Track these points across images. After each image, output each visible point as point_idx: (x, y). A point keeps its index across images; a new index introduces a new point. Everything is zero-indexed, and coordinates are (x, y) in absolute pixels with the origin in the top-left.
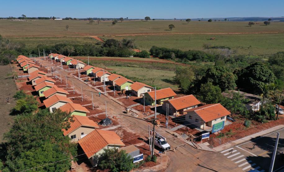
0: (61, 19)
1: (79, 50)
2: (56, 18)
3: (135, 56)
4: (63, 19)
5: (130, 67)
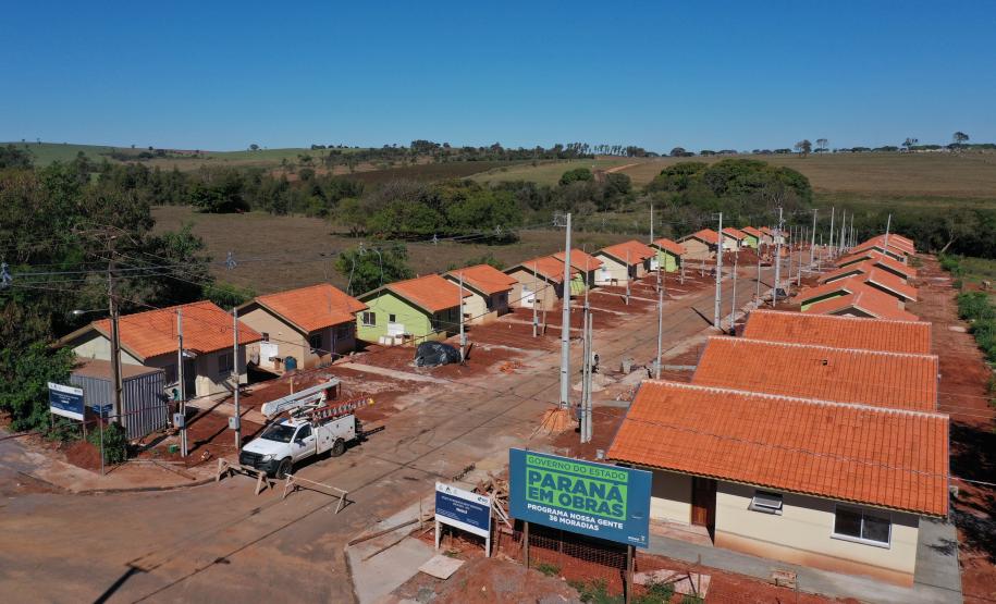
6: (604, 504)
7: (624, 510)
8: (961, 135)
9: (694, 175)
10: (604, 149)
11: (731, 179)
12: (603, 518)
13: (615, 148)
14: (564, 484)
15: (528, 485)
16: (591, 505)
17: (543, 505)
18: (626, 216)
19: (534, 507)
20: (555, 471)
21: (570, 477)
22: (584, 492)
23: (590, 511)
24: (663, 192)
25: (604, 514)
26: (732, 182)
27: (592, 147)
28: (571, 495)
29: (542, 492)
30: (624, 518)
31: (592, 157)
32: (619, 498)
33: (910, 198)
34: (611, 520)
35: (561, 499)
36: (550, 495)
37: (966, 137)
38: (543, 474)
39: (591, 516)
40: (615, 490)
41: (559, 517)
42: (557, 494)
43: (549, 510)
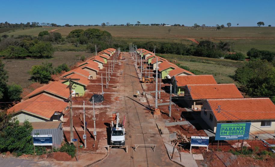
0: (170, 26)
1: (166, 47)
2: (165, 25)
3: (226, 58)
4: (172, 26)
5: (205, 63)
6: (239, 132)
7: (244, 132)
8: (139, 22)
9: (81, 33)
10: (44, 24)
11: (91, 34)
12: (239, 135)
13: (48, 24)
14: (230, 129)
15: (221, 132)
16: (236, 133)
17: (224, 136)
18: (63, 45)
19: (222, 136)
20: (228, 127)
21: (232, 128)
22: (235, 130)
23: (236, 134)
24: (73, 38)
25: (239, 134)
26: (92, 35)
27: (40, 23)
28: (232, 132)
29: (225, 132)
30: (244, 134)
31: (41, 26)
32: (243, 130)
33: (134, 38)
34: (240, 135)
35: (229, 133)
36: (226, 133)
37: (140, 23)
38: (225, 128)
39: (236, 135)
40: (242, 128)
41: (228, 137)
42: (228, 132)
43: (226, 136)
